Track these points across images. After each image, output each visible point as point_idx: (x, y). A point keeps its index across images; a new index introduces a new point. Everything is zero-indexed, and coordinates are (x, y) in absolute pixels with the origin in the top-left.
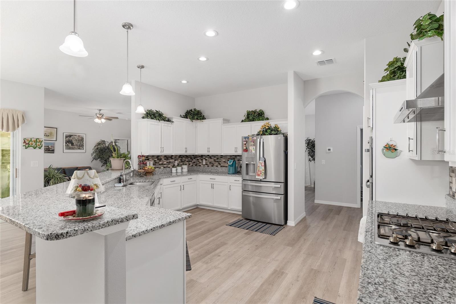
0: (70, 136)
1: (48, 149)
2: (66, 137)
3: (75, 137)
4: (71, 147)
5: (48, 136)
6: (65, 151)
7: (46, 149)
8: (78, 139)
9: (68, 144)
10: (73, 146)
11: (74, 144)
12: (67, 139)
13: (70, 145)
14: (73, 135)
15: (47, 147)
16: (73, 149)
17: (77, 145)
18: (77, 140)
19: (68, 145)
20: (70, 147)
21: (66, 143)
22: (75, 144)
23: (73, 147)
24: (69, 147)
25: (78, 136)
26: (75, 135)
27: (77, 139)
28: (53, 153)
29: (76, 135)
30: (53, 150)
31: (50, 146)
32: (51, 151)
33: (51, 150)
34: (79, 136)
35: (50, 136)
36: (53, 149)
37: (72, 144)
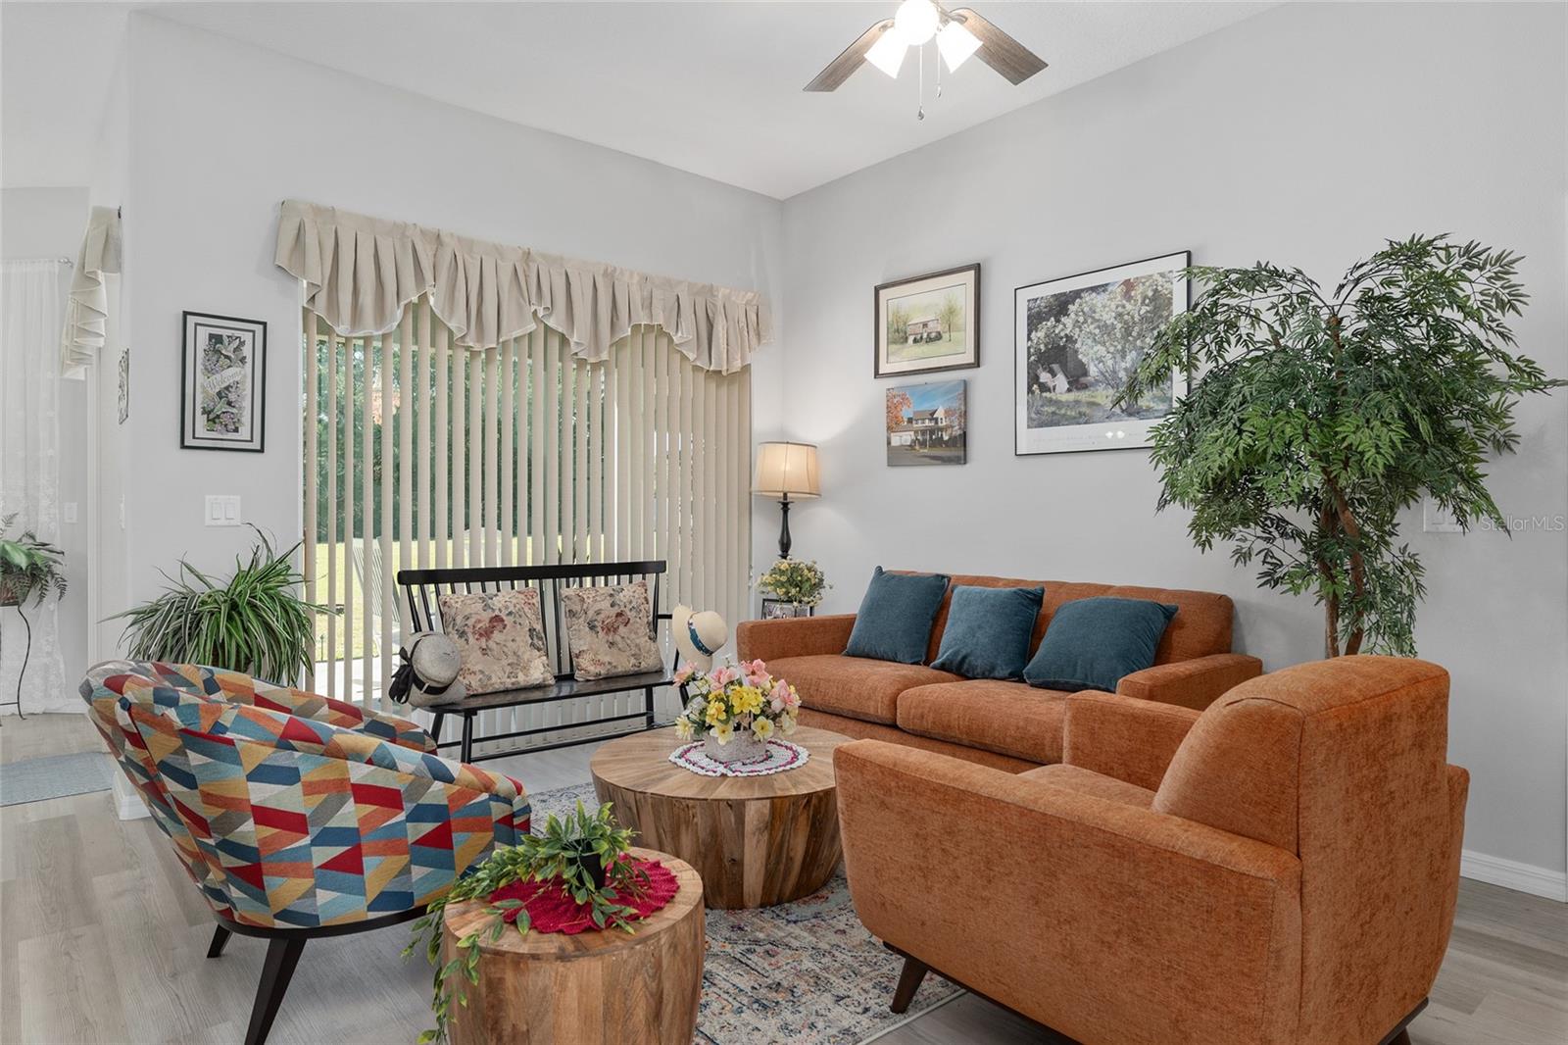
0: (1060, 306)
1: (932, 432)
2: (1035, 320)
3: (1097, 300)
4: (1067, 404)
5: (939, 337)
6: (1032, 439)
7: (924, 432)
8: (1120, 315)
9: (1045, 377)
10: (1085, 387)
11: (1085, 373)
12: (1041, 334)
13: (1061, 382)
14: (1077, 294)
15: (927, 423)
16: (1082, 419)
17: (1110, 379)
18: (1107, 329)
19: (1044, 388)
20: (1057, 403)
21: (1033, 379)
22: (1093, 371)
23: (1083, 396)
24: (1050, 401)
25: (1118, 290)
26: (1093, 289)
27: (1108, 317)
28: (962, 460)
29: (1104, 287)
30: (962, 440)
31: (940, 414)
32: (946, 443)
33: (946, 438)
34: (1129, 285)
35: (946, 336)
36: (957, 431)
37: (1078, 379)
